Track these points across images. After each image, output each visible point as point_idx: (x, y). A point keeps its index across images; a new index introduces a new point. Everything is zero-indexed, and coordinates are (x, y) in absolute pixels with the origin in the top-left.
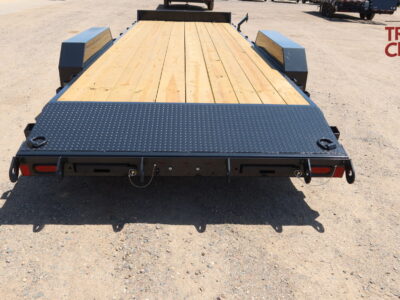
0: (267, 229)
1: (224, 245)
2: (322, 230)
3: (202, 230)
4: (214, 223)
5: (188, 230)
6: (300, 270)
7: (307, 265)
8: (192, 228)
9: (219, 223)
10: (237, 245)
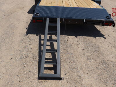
0: (92, 38)
1: (82, 40)
2: (105, 38)
3: (77, 37)
4: (79, 36)
5: (73, 37)
6: (101, 45)
7: (103, 45)
8: (74, 37)
9: (80, 36)
10: (85, 40)
